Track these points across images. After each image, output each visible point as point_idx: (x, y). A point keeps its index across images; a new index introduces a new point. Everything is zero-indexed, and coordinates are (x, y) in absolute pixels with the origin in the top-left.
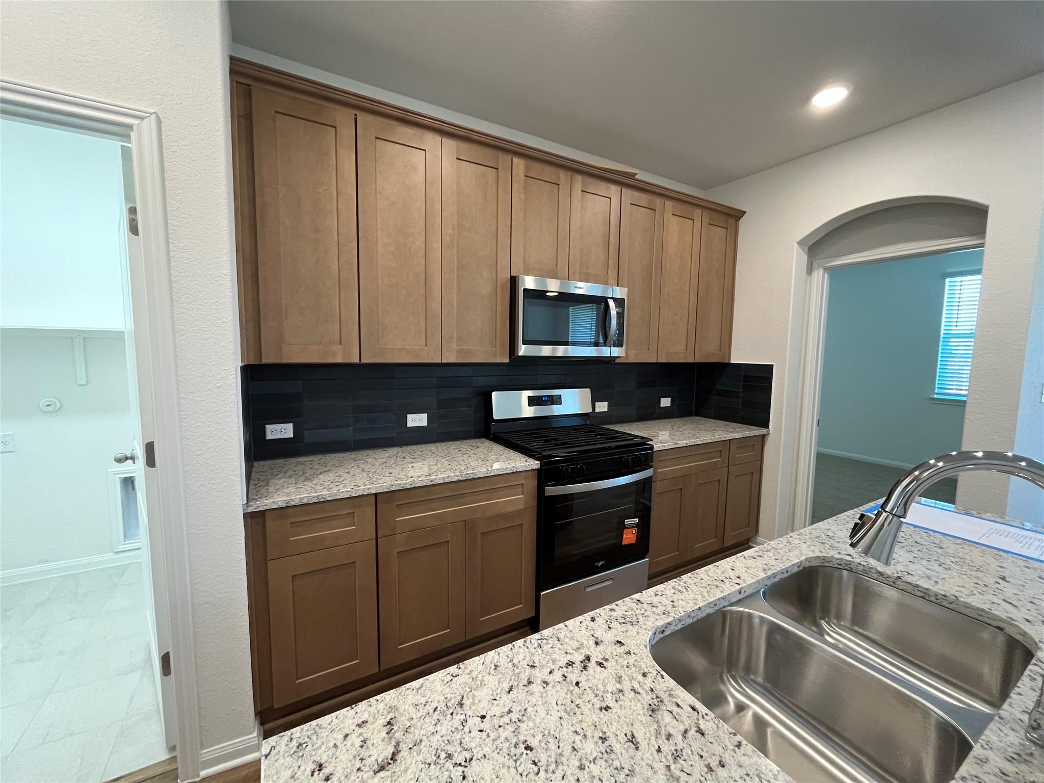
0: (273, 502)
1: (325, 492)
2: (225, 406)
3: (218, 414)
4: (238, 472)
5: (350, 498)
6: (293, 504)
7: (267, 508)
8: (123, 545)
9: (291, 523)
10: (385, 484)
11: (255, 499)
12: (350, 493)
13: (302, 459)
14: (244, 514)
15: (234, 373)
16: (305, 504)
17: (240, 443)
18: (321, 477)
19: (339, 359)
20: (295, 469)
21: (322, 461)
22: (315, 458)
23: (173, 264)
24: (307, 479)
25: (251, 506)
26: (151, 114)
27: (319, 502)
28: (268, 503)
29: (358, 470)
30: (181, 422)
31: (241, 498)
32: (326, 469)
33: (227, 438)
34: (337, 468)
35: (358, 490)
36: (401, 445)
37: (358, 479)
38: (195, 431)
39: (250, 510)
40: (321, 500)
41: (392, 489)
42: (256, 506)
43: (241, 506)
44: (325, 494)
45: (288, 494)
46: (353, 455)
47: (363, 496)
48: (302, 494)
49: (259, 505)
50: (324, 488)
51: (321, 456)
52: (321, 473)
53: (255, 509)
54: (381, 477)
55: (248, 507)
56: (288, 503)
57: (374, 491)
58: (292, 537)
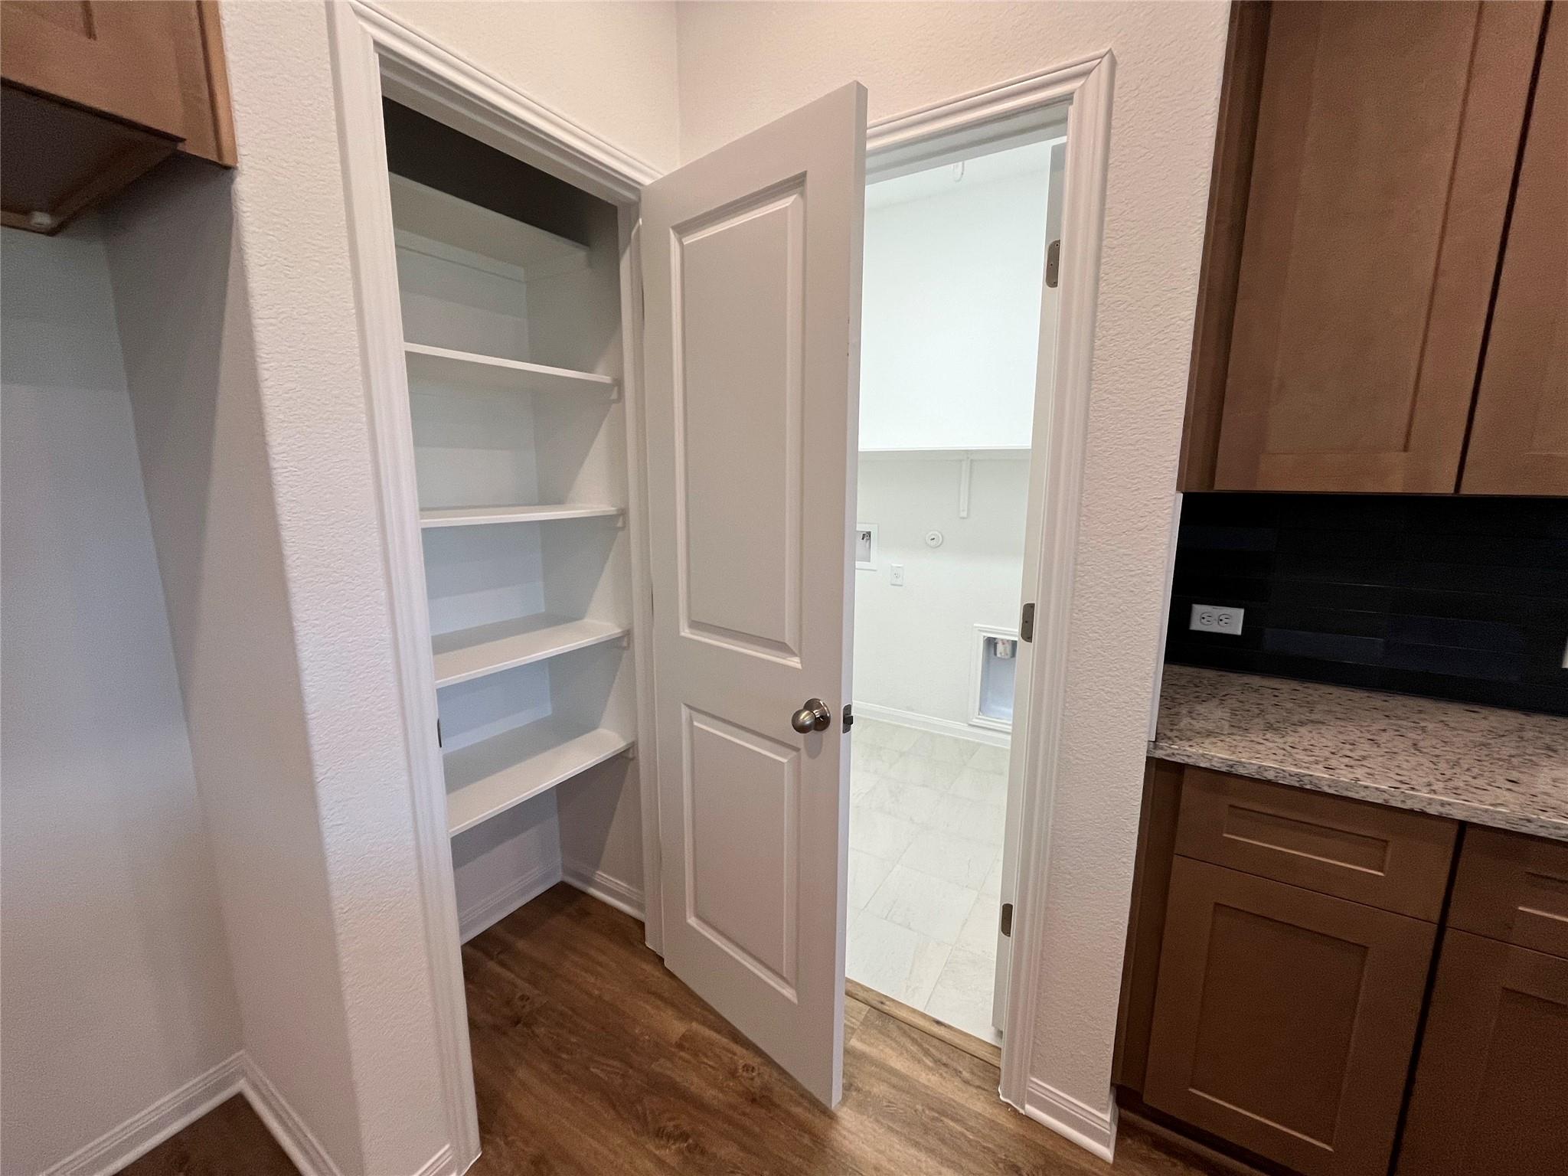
0: (1203, 755)
1: (1319, 772)
2: (1146, 563)
3: (1132, 576)
4: (1150, 684)
5: (1386, 808)
6: (1242, 771)
7: (1191, 761)
8: (977, 718)
9: (1231, 806)
10: (1500, 809)
11: (1169, 738)
12: (1386, 796)
13: (1256, 681)
14: (1147, 757)
15: (1171, 504)
16: (1269, 782)
17: (1161, 633)
18: (1303, 730)
19: (1396, 484)
20: (1242, 697)
21: (1300, 695)
22: (1285, 686)
23: (1100, 316)
24: (1269, 727)
25: (1162, 748)
26: (1102, 57)
27: (1302, 789)
28: (1194, 754)
29: (1400, 744)
30: (1075, 582)
31: (1146, 729)
32: (1314, 717)
33: (1141, 621)
34: (1339, 723)
35: (1412, 797)
36: (1529, 707)
37: (1405, 765)
38: (1092, 599)
39: (1159, 754)
40: (1308, 787)
41: (1524, 830)
42: (1169, 751)
43: (1146, 744)
44: (1319, 775)
45: (1232, 748)
46: (1378, 700)
47: (1423, 814)
48: (1265, 760)
49: (1176, 752)
50: (1317, 763)
51: (1295, 685)
52: (1302, 724)
53: (1168, 755)
54: (1480, 782)
55: (1156, 747)
56: (1232, 767)
57: (1459, 815)
58: (1228, 833)
